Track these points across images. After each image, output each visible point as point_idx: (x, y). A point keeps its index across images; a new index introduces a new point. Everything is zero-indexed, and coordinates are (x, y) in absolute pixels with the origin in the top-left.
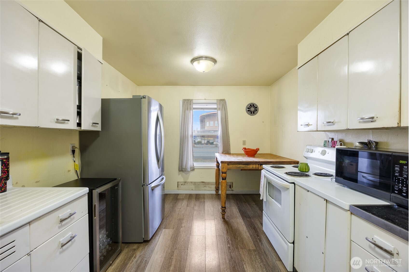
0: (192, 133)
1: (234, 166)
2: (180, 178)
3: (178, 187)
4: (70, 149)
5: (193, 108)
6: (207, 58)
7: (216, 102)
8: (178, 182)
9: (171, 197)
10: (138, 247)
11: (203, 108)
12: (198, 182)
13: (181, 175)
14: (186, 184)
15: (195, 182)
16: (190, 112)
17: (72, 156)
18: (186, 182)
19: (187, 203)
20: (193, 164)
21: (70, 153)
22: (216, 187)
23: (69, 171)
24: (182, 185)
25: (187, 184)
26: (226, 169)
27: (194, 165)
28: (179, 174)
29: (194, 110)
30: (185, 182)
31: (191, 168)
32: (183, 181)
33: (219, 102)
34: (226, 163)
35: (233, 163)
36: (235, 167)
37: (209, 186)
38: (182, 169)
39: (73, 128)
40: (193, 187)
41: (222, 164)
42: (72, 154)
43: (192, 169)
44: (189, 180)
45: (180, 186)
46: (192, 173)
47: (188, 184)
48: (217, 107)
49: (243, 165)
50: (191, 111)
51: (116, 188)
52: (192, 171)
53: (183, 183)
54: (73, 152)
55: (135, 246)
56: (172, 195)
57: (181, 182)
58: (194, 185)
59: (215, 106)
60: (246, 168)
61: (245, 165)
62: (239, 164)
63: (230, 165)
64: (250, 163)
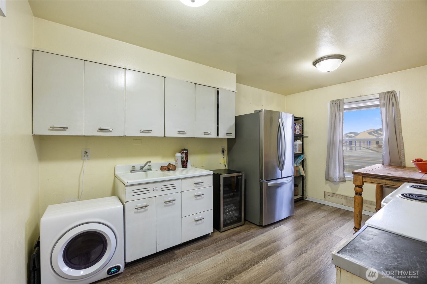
0: (343, 138)
1: (373, 180)
2: (328, 188)
3: (325, 197)
4: (221, 150)
5: (344, 109)
6: (329, 57)
7: (378, 97)
8: (325, 192)
9: (314, 206)
10: (255, 228)
11: (358, 107)
12: (351, 197)
13: (328, 184)
14: (334, 196)
15: (346, 197)
16: (339, 114)
17: (222, 154)
18: (335, 194)
19: (326, 214)
20: (344, 174)
21: (221, 152)
22: (376, 208)
23: (220, 163)
24: (329, 196)
25: (336, 196)
26: (360, 182)
27: (344, 176)
28: (326, 184)
29: (345, 111)
30: (333, 194)
31: (340, 178)
32: (331, 192)
33: (383, 96)
34: (359, 174)
35: (371, 176)
36: (375, 181)
37: (366, 205)
38: (328, 178)
39: (214, 137)
40: (344, 201)
41: (355, 176)
42: (222, 153)
43: (342, 180)
44: (338, 192)
45: (327, 196)
46: (342, 185)
47: (338, 196)
48: (380, 102)
49: (389, 181)
50: (341, 113)
51: (239, 178)
52: (342, 183)
53: (331, 195)
54: (223, 152)
55: (254, 226)
56: (316, 203)
57: (329, 192)
58: (345, 199)
59: (378, 103)
60: (394, 185)
61: (392, 182)
62: (382, 179)
63: (367, 178)
64: (401, 180)
